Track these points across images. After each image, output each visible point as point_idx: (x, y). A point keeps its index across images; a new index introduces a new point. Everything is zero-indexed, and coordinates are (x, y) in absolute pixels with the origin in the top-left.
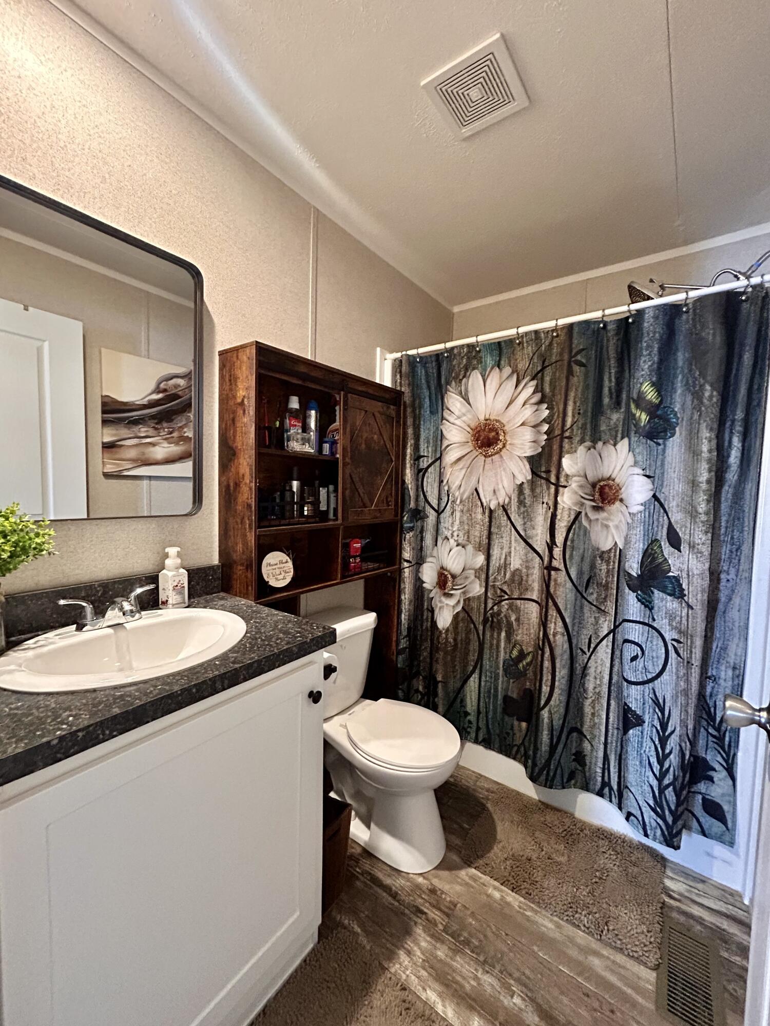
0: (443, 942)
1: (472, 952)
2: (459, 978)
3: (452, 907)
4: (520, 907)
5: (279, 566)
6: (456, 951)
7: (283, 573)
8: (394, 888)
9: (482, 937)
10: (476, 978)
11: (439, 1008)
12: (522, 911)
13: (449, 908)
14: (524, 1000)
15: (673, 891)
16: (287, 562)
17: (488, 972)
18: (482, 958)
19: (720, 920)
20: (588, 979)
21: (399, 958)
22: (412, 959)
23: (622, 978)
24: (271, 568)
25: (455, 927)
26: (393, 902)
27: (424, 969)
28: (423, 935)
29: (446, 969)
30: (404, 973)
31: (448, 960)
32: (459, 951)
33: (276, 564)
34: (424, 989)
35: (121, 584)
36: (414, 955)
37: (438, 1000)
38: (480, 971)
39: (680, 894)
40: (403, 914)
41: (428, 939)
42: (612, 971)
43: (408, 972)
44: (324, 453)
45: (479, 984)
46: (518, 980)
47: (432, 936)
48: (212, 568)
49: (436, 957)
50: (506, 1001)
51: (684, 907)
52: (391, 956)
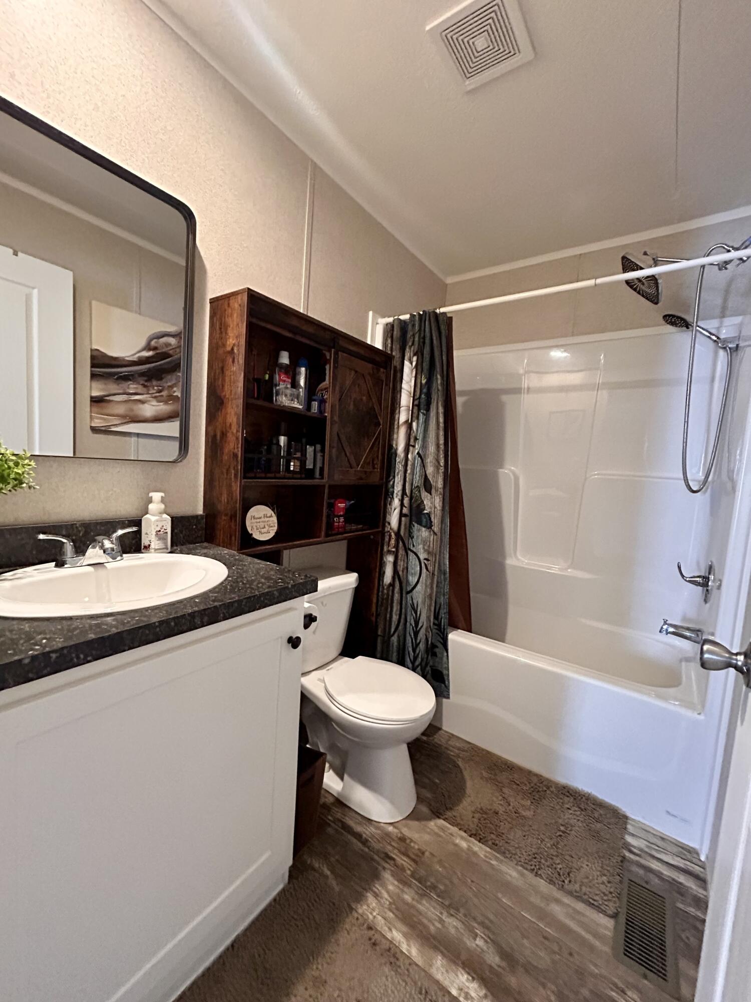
0: (410, 886)
1: (438, 896)
2: (425, 921)
3: (420, 855)
4: (486, 856)
5: (263, 519)
6: (423, 895)
7: (267, 527)
8: (364, 836)
9: (448, 882)
10: (441, 921)
11: (404, 947)
12: (488, 860)
13: (417, 855)
14: (486, 941)
15: (635, 847)
16: (271, 516)
17: (452, 915)
18: (447, 903)
19: (676, 874)
20: (548, 924)
21: (367, 900)
22: (379, 901)
23: (582, 924)
24: (255, 520)
25: (422, 873)
26: (363, 848)
27: (390, 910)
28: (391, 878)
29: (412, 911)
30: (371, 913)
31: (414, 903)
32: (425, 895)
33: (260, 518)
34: (390, 929)
35: (103, 526)
36: (382, 898)
37: (403, 940)
38: (445, 914)
39: (641, 850)
40: (372, 859)
41: (396, 883)
42: (573, 919)
43: (375, 914)
44: (313, 411)
45: (443, 926)
46: (482, 924)
47: (400, 881)
48: (196, 517)
49: (403, 900)
50: (470, 943)
51: (643, 861)
52: (359, 898)
